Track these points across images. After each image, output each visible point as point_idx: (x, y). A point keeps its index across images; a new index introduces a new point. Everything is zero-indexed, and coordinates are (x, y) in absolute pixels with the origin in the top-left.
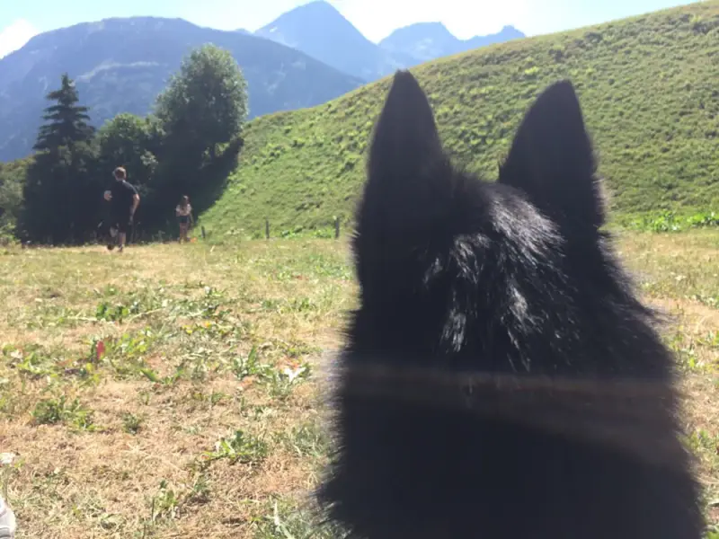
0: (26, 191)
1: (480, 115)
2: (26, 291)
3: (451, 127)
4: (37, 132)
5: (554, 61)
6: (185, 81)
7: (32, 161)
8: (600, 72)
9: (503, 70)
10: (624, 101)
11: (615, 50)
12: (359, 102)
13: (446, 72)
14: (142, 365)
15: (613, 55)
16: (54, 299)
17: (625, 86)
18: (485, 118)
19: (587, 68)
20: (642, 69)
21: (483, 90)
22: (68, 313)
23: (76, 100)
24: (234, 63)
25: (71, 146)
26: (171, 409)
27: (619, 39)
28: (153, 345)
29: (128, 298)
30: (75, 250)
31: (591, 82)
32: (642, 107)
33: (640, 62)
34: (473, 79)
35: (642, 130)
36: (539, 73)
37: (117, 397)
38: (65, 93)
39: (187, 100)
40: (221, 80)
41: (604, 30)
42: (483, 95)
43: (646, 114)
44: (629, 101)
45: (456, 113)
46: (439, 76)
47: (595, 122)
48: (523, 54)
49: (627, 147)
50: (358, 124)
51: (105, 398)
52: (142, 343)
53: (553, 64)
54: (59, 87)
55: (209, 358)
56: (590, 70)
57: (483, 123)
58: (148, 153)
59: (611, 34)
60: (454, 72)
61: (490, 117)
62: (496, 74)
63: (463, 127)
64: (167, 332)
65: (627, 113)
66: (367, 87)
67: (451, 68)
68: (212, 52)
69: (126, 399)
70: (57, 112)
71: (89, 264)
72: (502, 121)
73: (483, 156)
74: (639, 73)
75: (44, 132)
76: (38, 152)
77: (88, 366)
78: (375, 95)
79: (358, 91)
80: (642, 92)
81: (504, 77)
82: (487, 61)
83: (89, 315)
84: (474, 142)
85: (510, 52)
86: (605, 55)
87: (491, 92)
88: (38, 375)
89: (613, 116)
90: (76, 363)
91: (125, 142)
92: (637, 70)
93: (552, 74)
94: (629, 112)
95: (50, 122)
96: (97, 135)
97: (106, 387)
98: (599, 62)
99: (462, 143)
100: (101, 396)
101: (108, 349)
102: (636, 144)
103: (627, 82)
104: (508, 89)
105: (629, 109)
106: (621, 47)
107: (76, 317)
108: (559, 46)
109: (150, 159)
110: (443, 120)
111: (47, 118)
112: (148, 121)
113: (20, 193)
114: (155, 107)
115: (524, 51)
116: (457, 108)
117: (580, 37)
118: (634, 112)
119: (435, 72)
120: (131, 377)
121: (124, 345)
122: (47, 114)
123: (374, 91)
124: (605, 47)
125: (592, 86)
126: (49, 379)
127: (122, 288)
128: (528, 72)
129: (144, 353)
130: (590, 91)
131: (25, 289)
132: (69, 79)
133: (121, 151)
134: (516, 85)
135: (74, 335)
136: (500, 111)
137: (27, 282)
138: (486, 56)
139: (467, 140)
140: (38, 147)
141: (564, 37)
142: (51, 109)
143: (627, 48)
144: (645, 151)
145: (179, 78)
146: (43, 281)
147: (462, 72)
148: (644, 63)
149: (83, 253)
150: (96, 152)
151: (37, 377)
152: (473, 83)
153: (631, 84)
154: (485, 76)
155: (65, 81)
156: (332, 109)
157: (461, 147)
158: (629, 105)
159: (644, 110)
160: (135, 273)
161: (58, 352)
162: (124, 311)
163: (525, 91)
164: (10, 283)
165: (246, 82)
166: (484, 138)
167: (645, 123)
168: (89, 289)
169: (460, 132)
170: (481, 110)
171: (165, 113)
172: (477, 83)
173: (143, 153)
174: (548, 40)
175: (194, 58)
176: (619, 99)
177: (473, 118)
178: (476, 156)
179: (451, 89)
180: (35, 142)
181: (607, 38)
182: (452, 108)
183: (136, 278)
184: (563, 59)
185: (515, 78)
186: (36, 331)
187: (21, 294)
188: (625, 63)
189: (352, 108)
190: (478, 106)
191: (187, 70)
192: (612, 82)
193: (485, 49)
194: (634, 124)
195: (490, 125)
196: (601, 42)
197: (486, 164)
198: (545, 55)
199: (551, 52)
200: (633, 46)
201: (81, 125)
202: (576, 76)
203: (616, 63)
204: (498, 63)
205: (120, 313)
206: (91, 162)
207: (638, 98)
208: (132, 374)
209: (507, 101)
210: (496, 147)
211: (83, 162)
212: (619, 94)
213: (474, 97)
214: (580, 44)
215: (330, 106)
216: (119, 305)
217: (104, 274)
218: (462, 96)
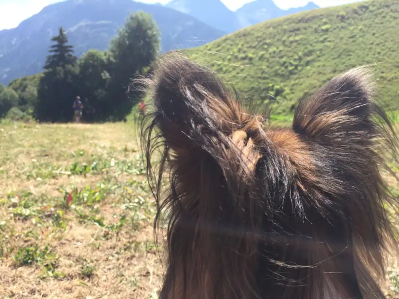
0: (39, 92)
1: (294, 53)
2: (31, 152)
3: (277, 59)
4: (45, 59)
5: (339, 21)
6: (127, 32)
7: (43, 75)
8: (367, 28)
9: (309, 27)
10: (381, 45)
11: (376, 15)
12: (224, 45)
13: (274, 27)
14: (97, 211)
15: (375, 18)
16: (47, 157)
17: (382, 37)
18: (298, 54)
19: (359, 26)
20: (392, 27)
21: (297, 38)
22: (53, 169)
23: (66, 41)
24: (154, 22)
25: (63, 67)
26: (116, 256)
27: (379, 9)
28: (105, 194)
29: (91, 158)
30: (63, 126)
31: (362, 34)
32: (392, 49)
33: (391, 22)
34: (291, 31)
35: (392, 63)
36: (330, 28)
37: (78, 241)
38: (61, 37)
39: (127, 42)
40: (146, 31)
41: (370, 3)
42: (296, 41)
43: (394, 54)
44: (384, 46)
45: (280, 51)
46: (271, 29)
47: (363, 57)
48: (321, 17)
49: (382, 73)
50: (223, 57)
51: (70, 241)
52: (97, 194)
53: (339, 23)
54: (57, 34)
55: (142, 207)
56: (360, 27)
57: (296, 57)
58: (105, 72)
59: (374, 6)
60: (280, 28)
61: (300, 54)
62: (305, 29)
63: (284, 59)
64: (114, 185)
65: (383, 53)
66: (229, 35)
67: (278, 25)
68: (142, 15)
69: (85, 243)
70: (56, 48)
71: (69, 135)
72: (308, 56)
73: (295, 76)
74: (391, 29)
75: (49, 59)
76: (46, 70)
77: (60, 212)
78: (233, 41)
79: (223, 38)
80: (392, 41)
81: (310, 30)
82: (300, 21)
83: (66, 170)
84: (290, 68)
85: (314, 16)
86: (370, 18)
87: (301, 39)
88: (27, 216)
89: (374, 55)
90: (53, 209)
91: (93, 65)
92: (390, 27)
93: (338, 29)
94: (384, 52)
95: (53, 54)
96: (78, 62)
97: (71, 232)
98: (366, 22)
99: (283, 68)
100: (67, 240)
101: (74, 199)
102: (388, 71)
103: (383, 35)
104: (312, 38)
105: (384, 50)
106: (380, 14)
107: (58, 172)
108: (343, 13)
109: (106, 75)
110: (273, 55)
111: (51, 51)
112: (105, 54)
113: (35, 93)
114: (110, 46)
115: (322, 15)
116: (281, 48)
117: (356, 7)
118: (387, 52)
119: (268, 27)
120: (89, 222)
121: (86, 195)
122: (51, 49)
123: (233, 38)
124: (370, 14)
125: (362, 36)
126: (34, 221)
127: (87, 152)
128: (324, 27)
129: (99, 201)
130: (361, 39)
131: (31, 150)
132: (63, 29)
133: (90, 70)
134: (316, 35)
135: (55, 184)
136: (306, 51)
137: (32, 146)
138: (299, 18)
139: (287, 67)
140: (46, 67)
141: (346, 7)
142: (54, 46)
143: (384, 14)
144: (393, 75)
145: (123, 30)
146: (42, 146)
147: (285, 27)
148: (393, 24)
149: (68, 128)
150: (77, 70)
151: (26, 218)
152: (291, 34)
153: (386, 36)
154: (298, 29)
155: (61, 31)
156: (208, 48)
157: (283, 71)
158: (384, 48)
159: (393, 51)
160: (96, 141)
161: (43, 198)
162: (87, 169)
163: (322, 39)
164: (23, 146)
165: (161, 33)
166: (296, 67)
167: (393, 59)
168: (68, 152)
169: (282, 62)
170: (295, 50)
171: (115, 49)
172: (293, 34)
173: (103, 72)
174: (336, 9)
175: (132, 18)
176: (378, 44)
177: (290, 54)
178: (292, 76)
179: (278, 37)
180: (44, 64)
181: (371, 8)
182: (278, 48)
183: (96, 145)
184: (345, 20)
185: (316, 31)
186: (32, 181)
187: (28, 153)
188: (382, 23)
189: (220, 48)
190: (293, 47)
191: (128, 25)
192: (374, 34)
193: (298, 15)
194: (387, 59)
195: (300, 59)
196: (368, 11)
197: (297, 81)
198: (334, 18)
199: (338, 16)
200: (387, 13)
201: (70, 55)
202: (353, 30)
203: (377, 23)
204: (306, 22)
205: (85, 169)
206: (74, 76)
207: (389, 44)
208: (89, 220)
209: (311, 45)
210: (303, 71)
211: (70, 77)
212: (378, 41)
213: (292, 42)
214: (355, 12)
215: (207, 46)
216: (84, 164)
217: (78, 142)
218: (284, 41)
